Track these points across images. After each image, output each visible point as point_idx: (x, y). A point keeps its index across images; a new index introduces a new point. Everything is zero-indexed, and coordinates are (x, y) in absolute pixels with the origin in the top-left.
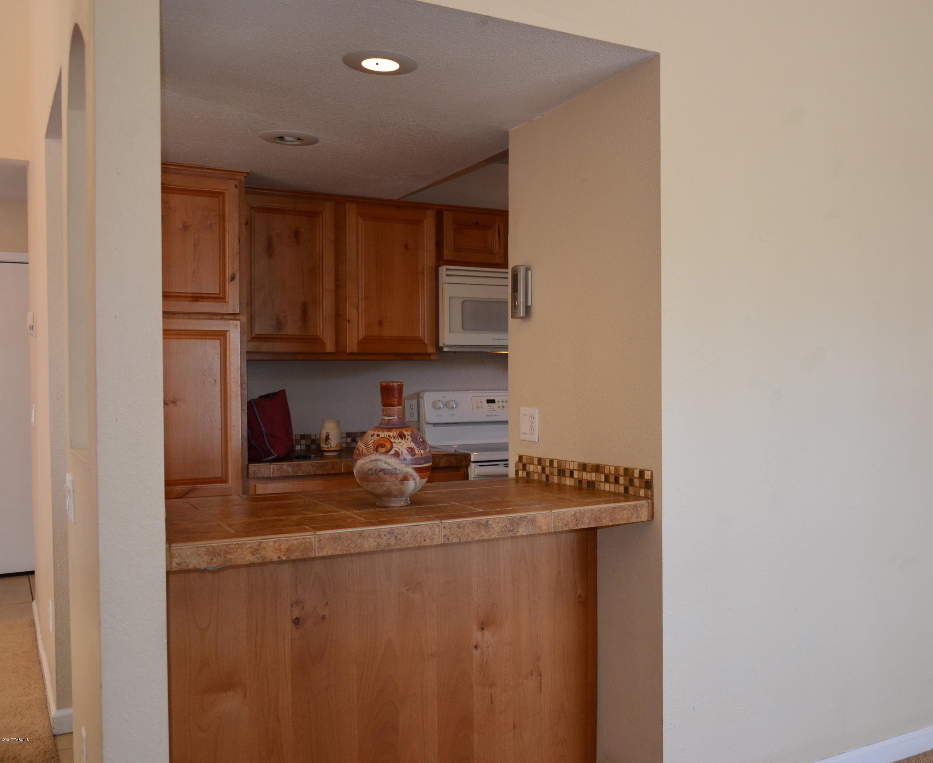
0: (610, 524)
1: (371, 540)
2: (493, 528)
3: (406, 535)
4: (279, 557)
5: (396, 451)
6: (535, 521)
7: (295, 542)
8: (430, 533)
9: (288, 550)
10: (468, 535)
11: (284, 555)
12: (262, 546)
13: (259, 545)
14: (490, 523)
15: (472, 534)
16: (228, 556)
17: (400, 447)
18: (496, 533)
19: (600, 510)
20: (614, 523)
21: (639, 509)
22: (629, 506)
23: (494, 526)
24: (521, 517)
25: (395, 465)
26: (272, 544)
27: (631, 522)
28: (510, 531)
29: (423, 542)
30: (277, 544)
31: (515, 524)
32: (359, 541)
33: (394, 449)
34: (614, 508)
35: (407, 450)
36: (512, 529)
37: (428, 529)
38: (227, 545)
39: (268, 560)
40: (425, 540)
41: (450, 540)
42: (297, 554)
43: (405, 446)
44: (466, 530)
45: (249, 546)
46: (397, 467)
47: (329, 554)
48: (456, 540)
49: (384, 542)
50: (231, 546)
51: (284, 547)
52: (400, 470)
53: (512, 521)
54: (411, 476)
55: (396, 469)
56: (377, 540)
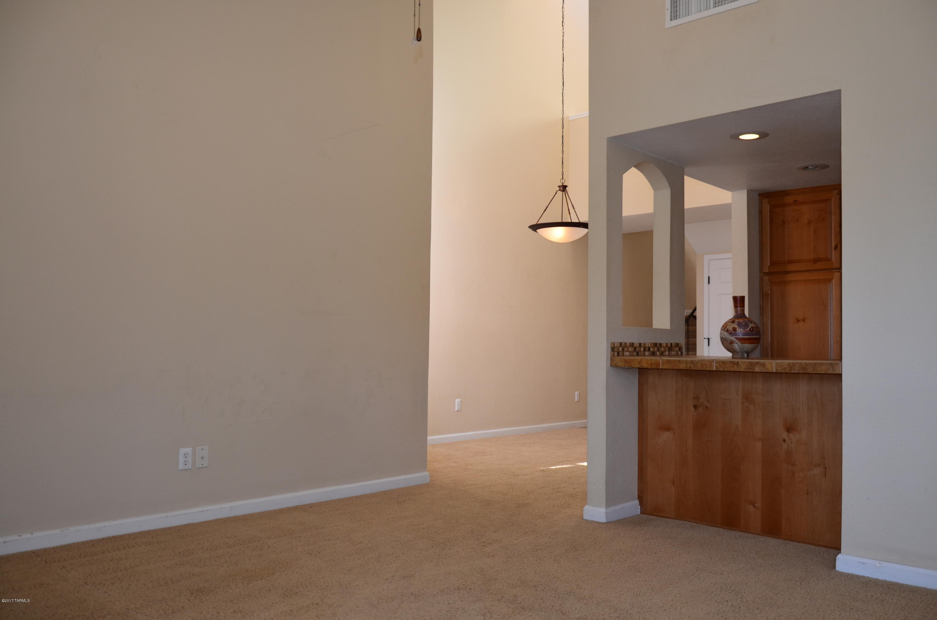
0: (813, 372)
1: (683, 364)
2: (741, 366)
3: (699, 364)
4: (648, 367)
5: (728, 329)
6: (765, 366)
7: (653, 361)
8: (709, 365)
9: (651, 364)
10: (728, 368)
11: (650, 366)
12: (642, 361)
13: (641, 361)
14: (740, 363)
15: (730, 368)
16: (631, 363)
17: (729, 327)
18: (743, 369)
19: (806, 363)
20: (816, 372)
21: (834, 366)
22: (826, 363)
23: (741, 365)
24: (756, 362)
25: (726, 336)
26: (645, 361)
27: (828, 373)
28: (750, 368)
29: (706, 368)
30: (647, 361)
31: (753, 366)
32: (678, 364)
33: (727, 328)
34: (816, 363)
35: (732, 328)
36: (751, 368)
37: (708, 363)
38: (630, 359)
39: (644, 367)
40: (707, 368)
41: (719, 369)
42: (654, 366)
43: (732, 327)
44: (727, 365)
45: (637, 360)
46: (727, 336)
47: (666, 368)
48: (722, 370)
49: (688, 365)
50: (631, 360)
51: (649, 362)
52: (728, 338)
53: (751, 363)
54: (735, 341)
55: (726, 337)
56: (686, 364)
